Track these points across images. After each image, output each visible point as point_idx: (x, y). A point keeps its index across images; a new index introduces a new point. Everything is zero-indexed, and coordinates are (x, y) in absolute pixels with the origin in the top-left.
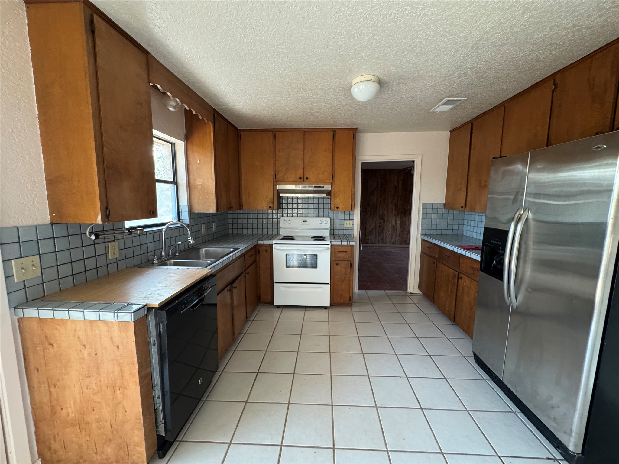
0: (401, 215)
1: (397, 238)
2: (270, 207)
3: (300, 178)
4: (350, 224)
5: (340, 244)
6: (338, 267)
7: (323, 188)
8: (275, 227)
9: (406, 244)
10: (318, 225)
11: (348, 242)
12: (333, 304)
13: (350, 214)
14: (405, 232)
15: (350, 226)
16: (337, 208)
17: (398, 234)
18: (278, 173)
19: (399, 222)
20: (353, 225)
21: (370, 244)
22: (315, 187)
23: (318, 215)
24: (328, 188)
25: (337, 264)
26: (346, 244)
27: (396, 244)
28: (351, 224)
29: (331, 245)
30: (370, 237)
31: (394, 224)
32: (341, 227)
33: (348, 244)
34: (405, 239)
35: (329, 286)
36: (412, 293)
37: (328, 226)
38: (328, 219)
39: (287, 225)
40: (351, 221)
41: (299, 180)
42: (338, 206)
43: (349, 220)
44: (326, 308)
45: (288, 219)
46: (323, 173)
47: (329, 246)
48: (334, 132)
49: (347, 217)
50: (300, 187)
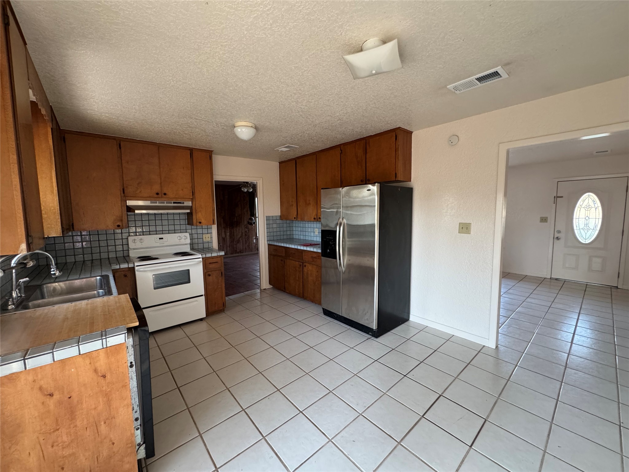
0: (229, 227)
1: (228, 248)
2: (119, 226)
3: (157, 194)
4: (208, 237)
5: (211, 256)
6: (210, 277)
7: (184, 204)
8: (125, 248)
9: (236, 254)
10: (177, 241)
11: (218, 253)
12: (209, 313)
13: (208, 228)
14: (235, 243)
15: (209, 240)
16: (200, 223)
17: (228, 245)
18: (127, 187)
19: (228, 234)
20: (211, 238)
22: (174, 203)
23: (175, 232)
24: (189, 204)
25: (209, 275)
26: (216, 255)
27: (227, 255)
28: (210, 237)
29: (202, 258)
31: (224, 236)
32: (200, 241)
33: (218, 255)
34: (235, 249)
35: (203, 297)
36: (265, 289)
37: (188, 241)
38: (187, 235)
39: (138, 245)
40: (209, 235)
41: (156, 196)
42: (200, 221)
43: (208, 233)
44: (201, 320)
45: (140, 238)
46: (182, 190)
47: (201, 259)
48: (191, 151)
49: (205, 231)
50: (156, 203)
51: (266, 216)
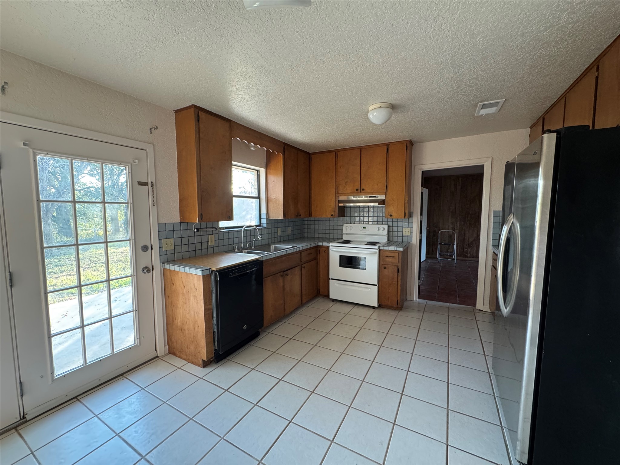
2: (332, 215)
3: (357, 190)
4: (408, 232)
5: (388, 249)
6: (386, 270)
7: (378, 197)
8: (340, 232)
10: (376, 232)
11: (396, 248)
12: (381, 306)
13: (408, 222)
15: (409, 234)
16: (391, 216)
18: (339, 186)
20: (411, 232)
21: (470, 257)
22: (370, 197)
23: (378, 223)
24: (382, 197)
25: (385, 268)
26: (394, 249)
28: (410, 232)
29: (380, 250)
30: (469, 250)
32: (400, 234)
33: (396, 250)
35: (376, 287)
36: (482, 311)
37: (386, 232)
38: (386, 227)
39: (349, 231)
40: (409, 229)
41: (356, 191)
42: (392, 214)
43: (408, 227)
44: (374, 308)
45: (350, 226)
46: (377, 184)
47: (377, 251)
48: (388, 146)
49: (406, 224)
50: (357, 197)
51: (494, 211)
